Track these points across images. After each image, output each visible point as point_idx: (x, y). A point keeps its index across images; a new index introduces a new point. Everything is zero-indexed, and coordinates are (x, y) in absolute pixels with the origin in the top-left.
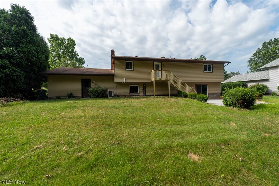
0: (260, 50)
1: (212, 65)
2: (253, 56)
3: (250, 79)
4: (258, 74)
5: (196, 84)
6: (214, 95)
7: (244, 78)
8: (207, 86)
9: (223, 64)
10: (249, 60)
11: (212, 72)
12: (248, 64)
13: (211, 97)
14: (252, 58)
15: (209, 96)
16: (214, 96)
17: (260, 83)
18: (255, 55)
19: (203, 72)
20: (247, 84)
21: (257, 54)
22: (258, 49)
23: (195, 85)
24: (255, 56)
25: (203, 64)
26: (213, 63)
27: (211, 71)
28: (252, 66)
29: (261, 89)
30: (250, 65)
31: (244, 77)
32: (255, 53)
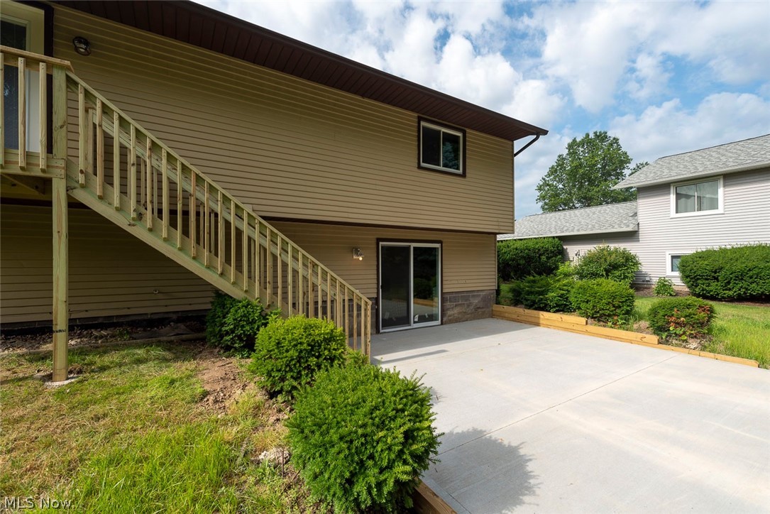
0: (563, 159)
1: (464, 133)
2: (549, 175)
3: (578, 230)
4: (594, 213)
5: (379, 240)
6: (466, 298)
7: (553, 226)
8: (435, 249)
9: (510, 143)
10: (541, 183)
11: (464, 175)
12: (538, 193)
13: (456, 311)
14: (547, 179)
15: (448, 304)
16: (468, 306)
17: (613, 246)
18: (553, 171)
19: (420, 167)
20: (565, 247)
21: (556, 171)
22: (559, 156)
23: (375, 246)
24: (552, 174)
25: (420, 119)
26: (469, 127)
27: (458, 169)
28: (547, 201)
29: (619, 266)
30: (542, 198)
31: (554, 223)
32: (553, 167)
